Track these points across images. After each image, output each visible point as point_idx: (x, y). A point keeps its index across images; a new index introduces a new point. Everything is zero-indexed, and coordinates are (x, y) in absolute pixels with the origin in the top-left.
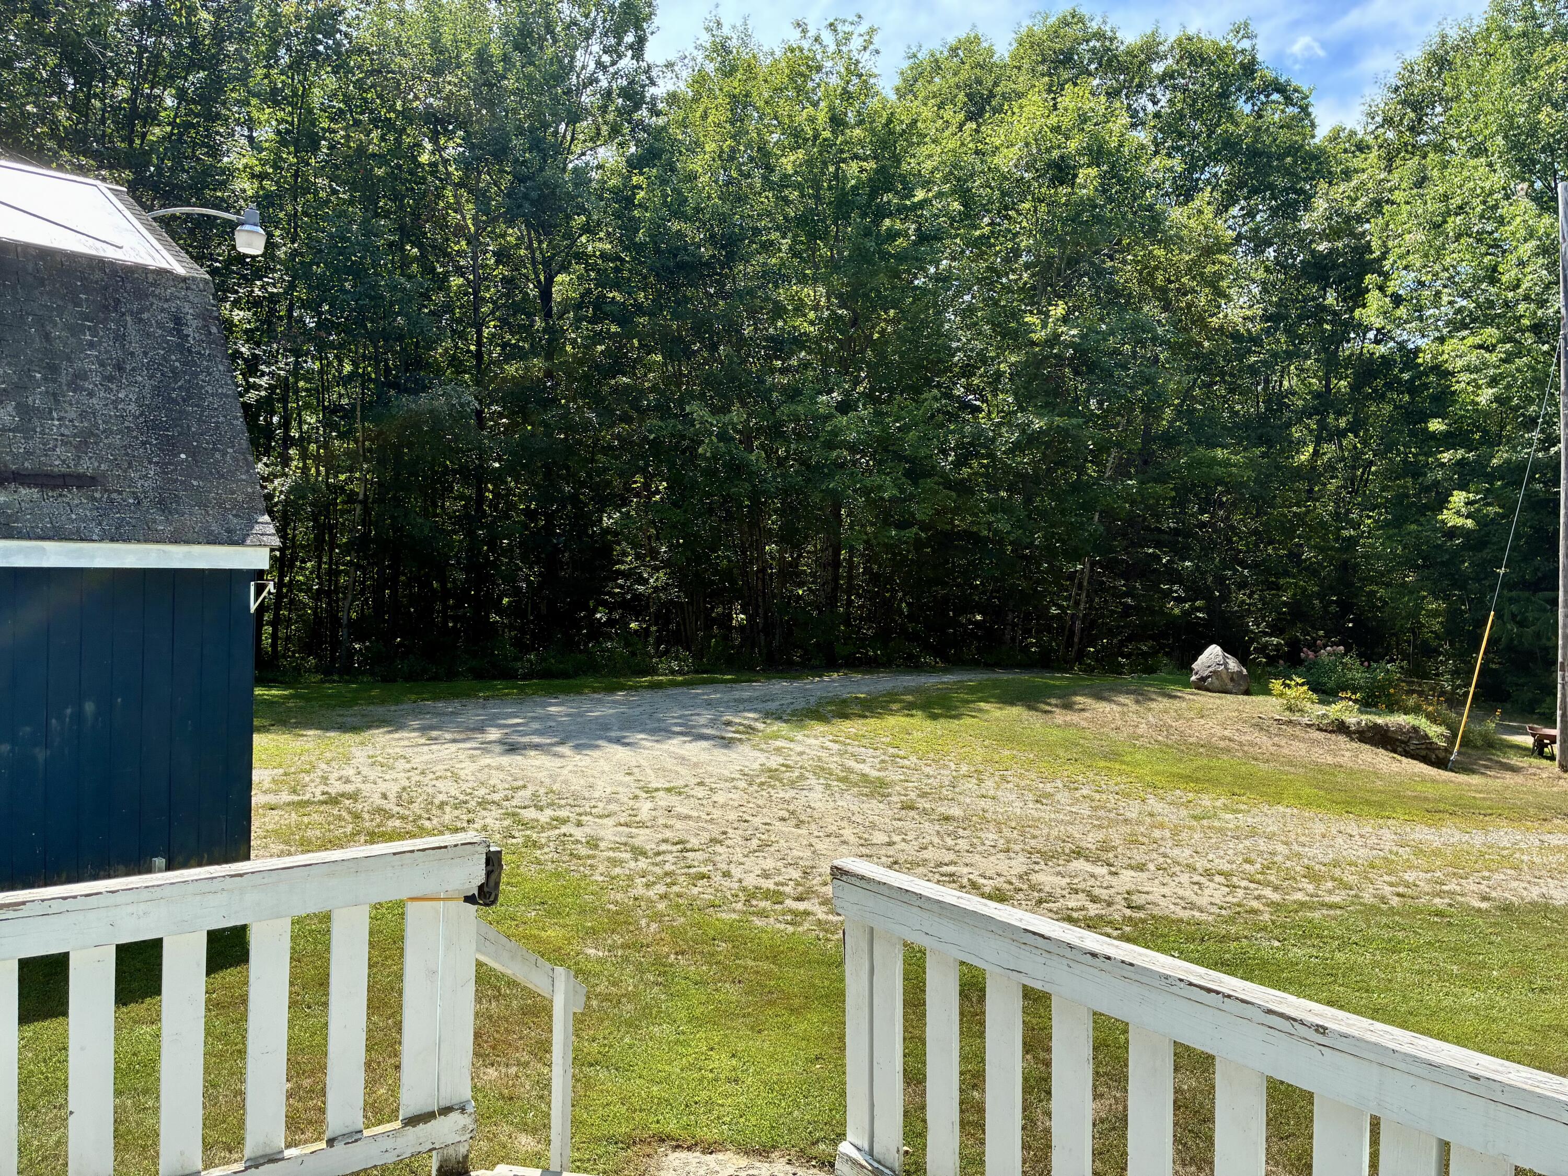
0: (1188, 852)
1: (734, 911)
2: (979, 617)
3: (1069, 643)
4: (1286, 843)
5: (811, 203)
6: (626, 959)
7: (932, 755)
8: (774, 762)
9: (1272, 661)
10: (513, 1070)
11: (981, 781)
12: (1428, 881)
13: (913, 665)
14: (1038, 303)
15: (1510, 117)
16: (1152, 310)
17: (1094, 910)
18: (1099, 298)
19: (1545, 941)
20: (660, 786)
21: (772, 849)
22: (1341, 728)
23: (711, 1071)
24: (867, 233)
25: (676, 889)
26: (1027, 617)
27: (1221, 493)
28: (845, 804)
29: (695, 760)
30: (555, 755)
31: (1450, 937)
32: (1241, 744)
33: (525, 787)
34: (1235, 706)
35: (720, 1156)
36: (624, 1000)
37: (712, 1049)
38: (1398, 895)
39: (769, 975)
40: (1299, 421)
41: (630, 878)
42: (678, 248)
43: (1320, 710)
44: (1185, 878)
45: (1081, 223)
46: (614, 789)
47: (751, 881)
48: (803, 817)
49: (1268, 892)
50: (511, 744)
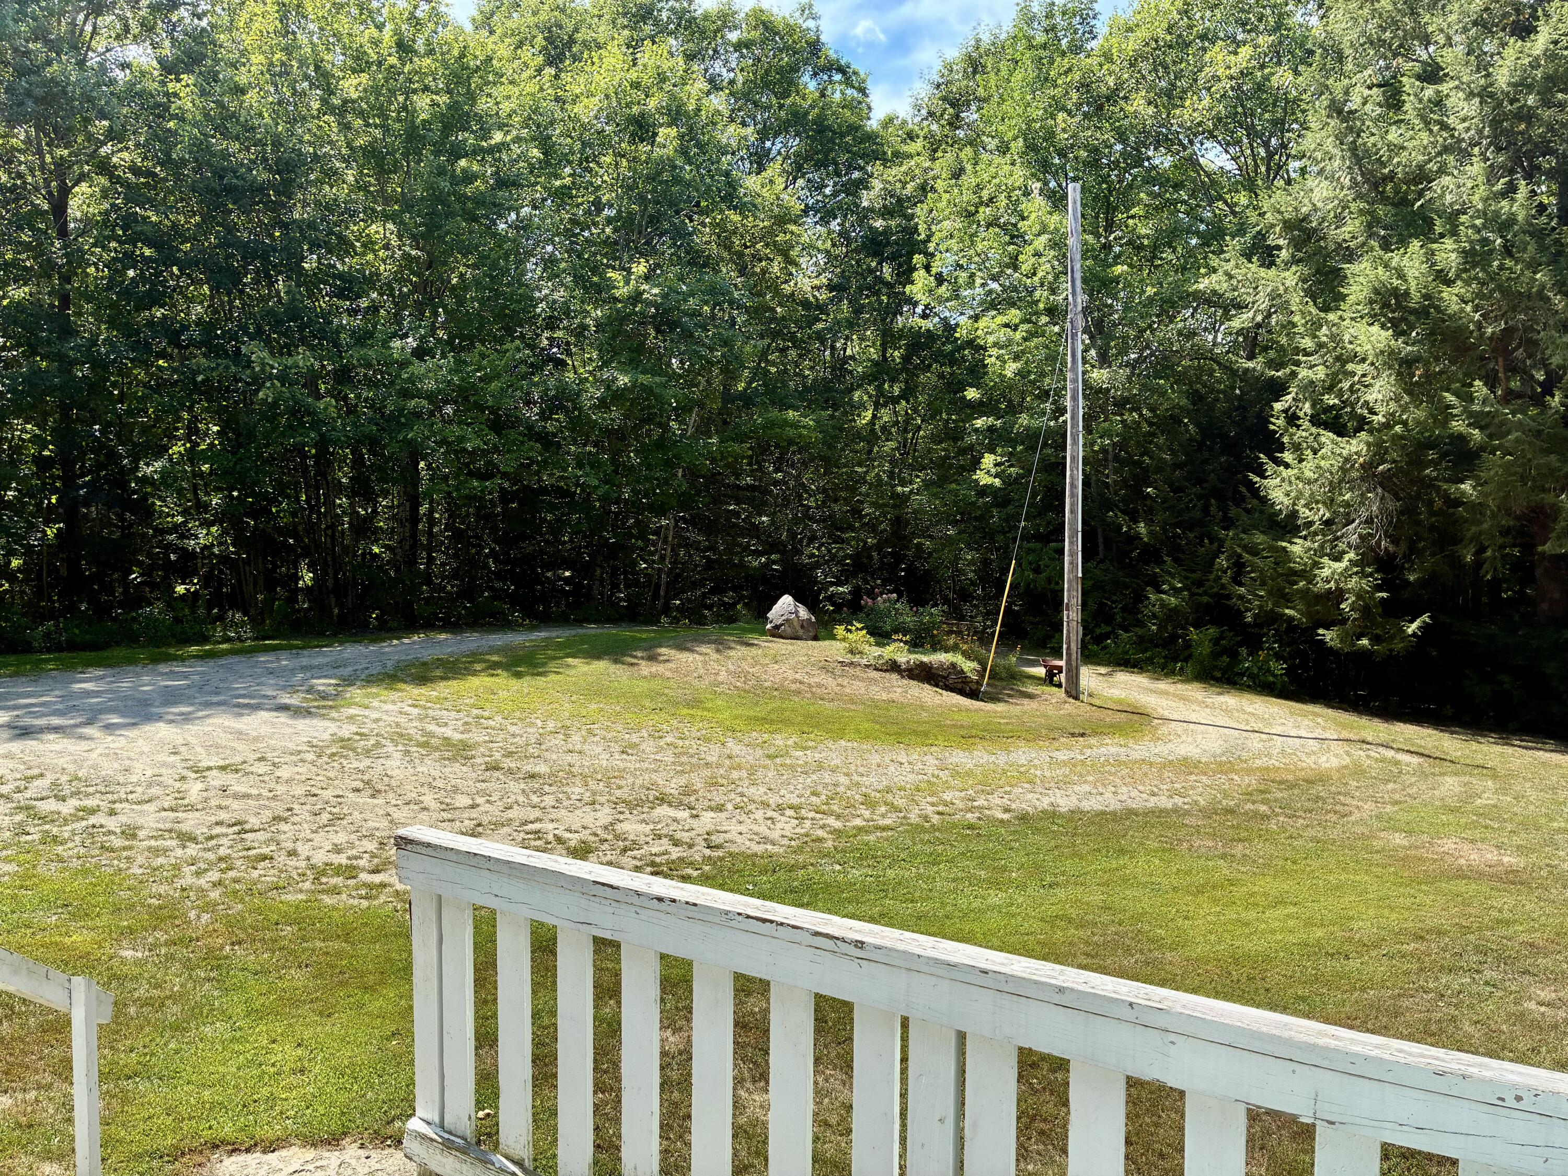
0: (762, 789)
1: (301, 891)
2: (567, 574)
3: (656, 597)
4: (847, 775)
5: (378, 133)
6: (171, 957)
7: (518, 714)
8: (347, 731)
9: (838, 608)
10: (32, 1095)
11: (567, 736)
12: (962, 799)
13: (500, 623)
14: (620, 259)
15: (1029, 122)
16: (728, 272)
17: (676, 853)
18: (679, 257)
19: (1053, 843)
20: (212, 764)
21: (345, 822)
22: (893, 667)
23: (273, 1065)
24: (441, 172)
25: (232, 874)
26: (614, 572)
27: (794, 453)
28: (425, 769)
29: (254, 734)
30: (82, 737)
31: (979, 847)
32: (810, 686)
33: (42, 775)
34: (804, 651)
35: (284, 1153)
36: (169, 1002)
37: (274, 1042)
38: (939, 813)
39: (339, 954)
40: (860, 386)
41: (177, 867)
42: (224, 169)
43: (876, 651)
44: (759, 815)
45: (661, 183)
46: (156, 771)
47: (319, 858)
48: (379, 787)
49: (831, 821)
50: (22, 728)
